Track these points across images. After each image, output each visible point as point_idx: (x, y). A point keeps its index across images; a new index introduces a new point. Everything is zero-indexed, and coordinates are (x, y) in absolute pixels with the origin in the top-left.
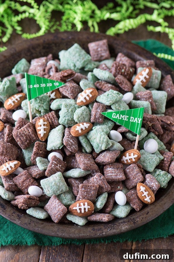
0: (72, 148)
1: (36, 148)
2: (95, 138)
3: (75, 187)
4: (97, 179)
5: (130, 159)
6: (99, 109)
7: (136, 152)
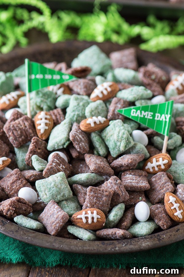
0: (81, 145)
1: (33, 145)
2: (112, 135)
3: (81, 194)
4: (111, 183)
5: (157, 166)
6: (120, 104)
7: (165, 157)
